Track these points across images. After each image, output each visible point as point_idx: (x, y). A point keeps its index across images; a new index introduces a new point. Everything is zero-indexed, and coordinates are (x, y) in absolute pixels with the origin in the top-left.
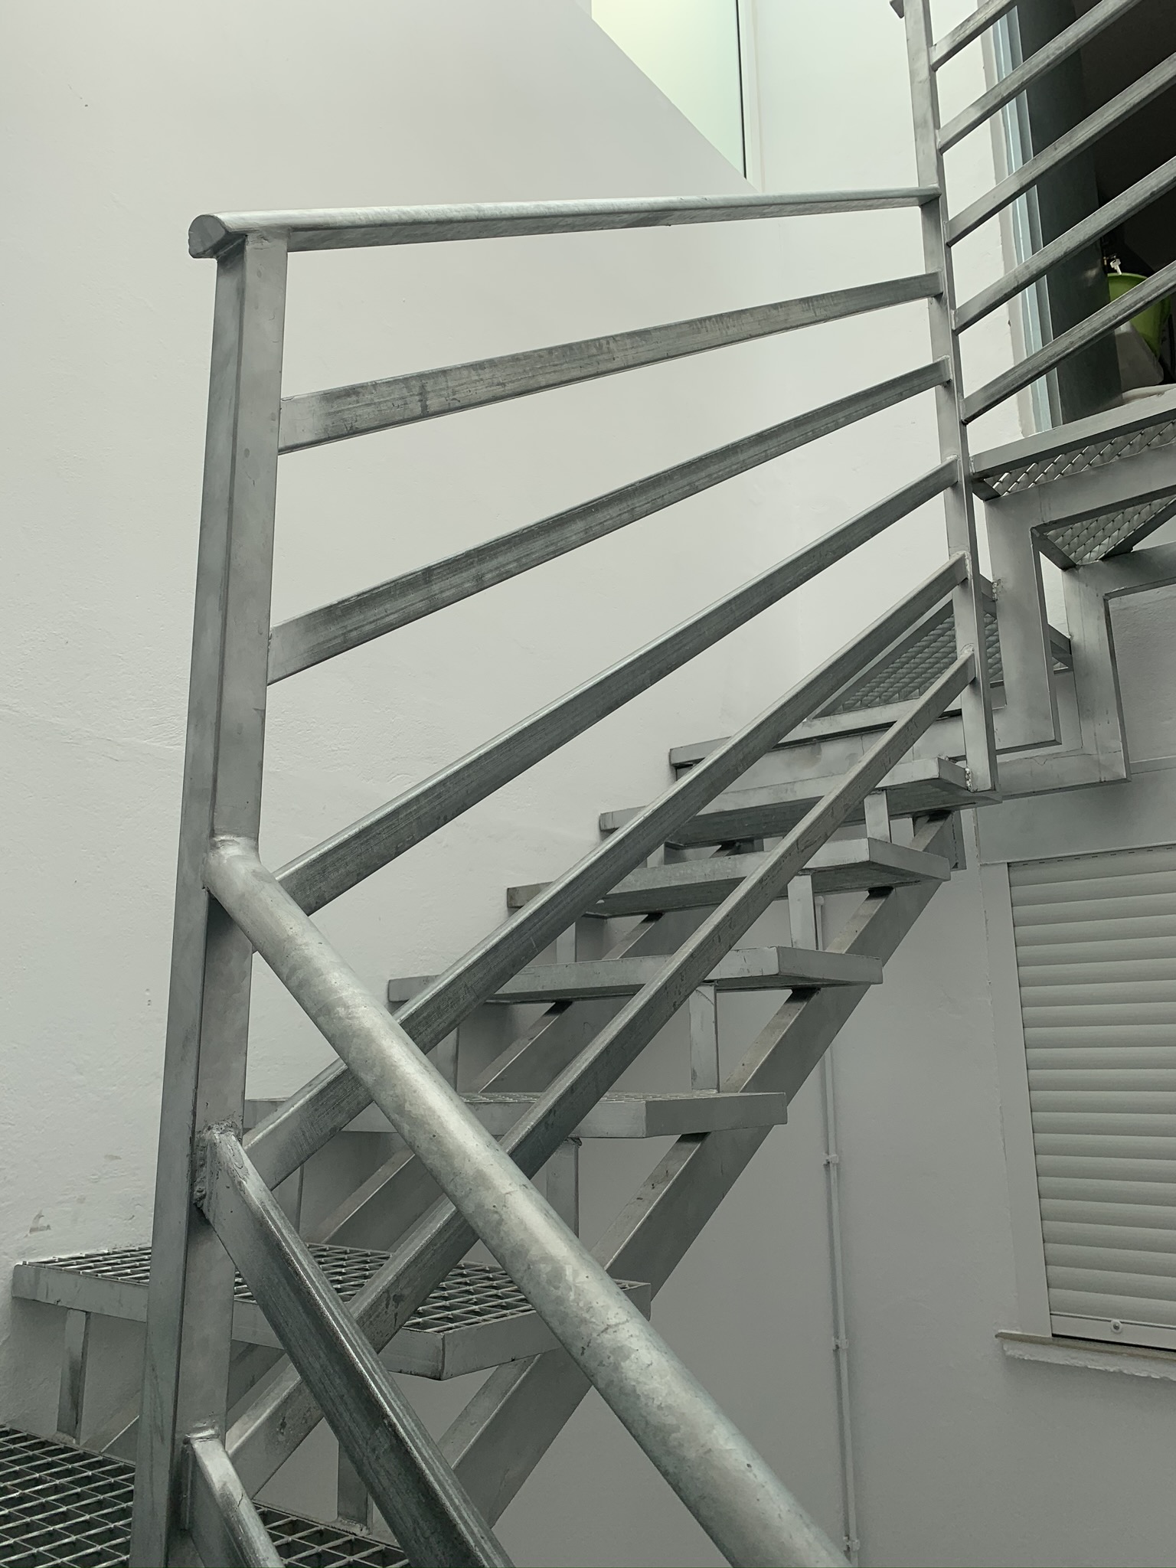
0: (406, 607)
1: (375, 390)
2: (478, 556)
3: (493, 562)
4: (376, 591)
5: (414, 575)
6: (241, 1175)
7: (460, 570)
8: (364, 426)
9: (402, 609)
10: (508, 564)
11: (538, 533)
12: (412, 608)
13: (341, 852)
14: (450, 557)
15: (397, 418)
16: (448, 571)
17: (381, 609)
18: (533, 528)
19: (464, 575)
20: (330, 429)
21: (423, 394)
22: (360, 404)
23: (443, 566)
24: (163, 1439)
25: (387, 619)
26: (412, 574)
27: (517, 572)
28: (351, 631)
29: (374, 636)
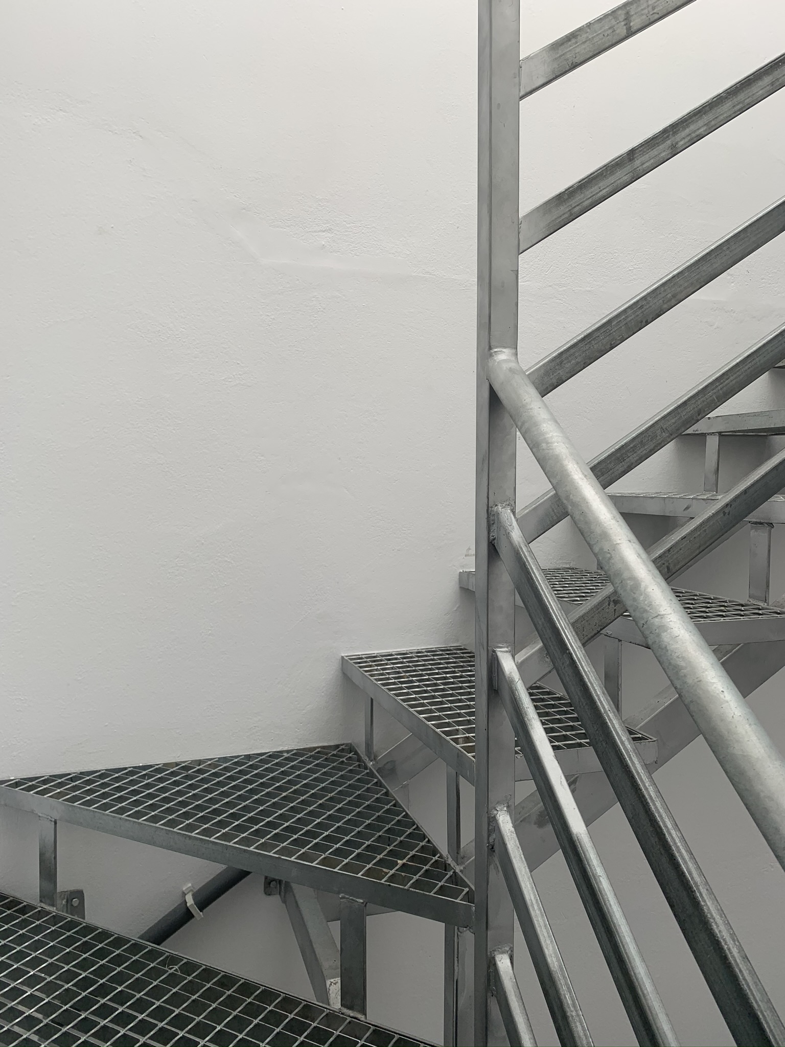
0: (615, 182)
1: (590, 29)
2: (673, 130)
3: (686, 131)
4: (592, 176)
5: (621, 157)
6: (510, 529)
7: (658, 144)
8: (582, 59)
9: (612, 184)
10: (698, 129)
11: (726, 98)
12: (619, 182)
13: (572, 351)
14: (650, 137)
15: (607, 45)
16: (648, 148)
17: (596, 187)
18: (721, 95)
19: (661, 147)
20: (556, 70)
21: (628, 18)
22: (578, 44)
23: (643, 145)
24: (483, 648)
25: (601, 194)
26: (619, 157)
27: (706, 133)
28: (575, 207)
29: (591, 207)
